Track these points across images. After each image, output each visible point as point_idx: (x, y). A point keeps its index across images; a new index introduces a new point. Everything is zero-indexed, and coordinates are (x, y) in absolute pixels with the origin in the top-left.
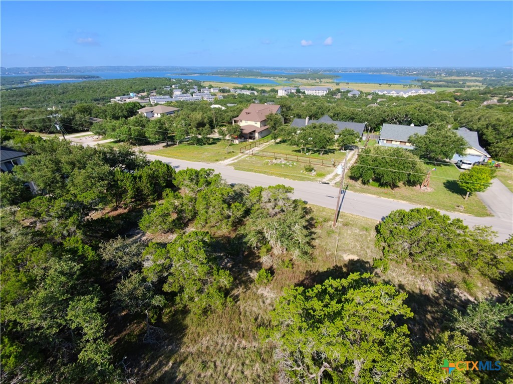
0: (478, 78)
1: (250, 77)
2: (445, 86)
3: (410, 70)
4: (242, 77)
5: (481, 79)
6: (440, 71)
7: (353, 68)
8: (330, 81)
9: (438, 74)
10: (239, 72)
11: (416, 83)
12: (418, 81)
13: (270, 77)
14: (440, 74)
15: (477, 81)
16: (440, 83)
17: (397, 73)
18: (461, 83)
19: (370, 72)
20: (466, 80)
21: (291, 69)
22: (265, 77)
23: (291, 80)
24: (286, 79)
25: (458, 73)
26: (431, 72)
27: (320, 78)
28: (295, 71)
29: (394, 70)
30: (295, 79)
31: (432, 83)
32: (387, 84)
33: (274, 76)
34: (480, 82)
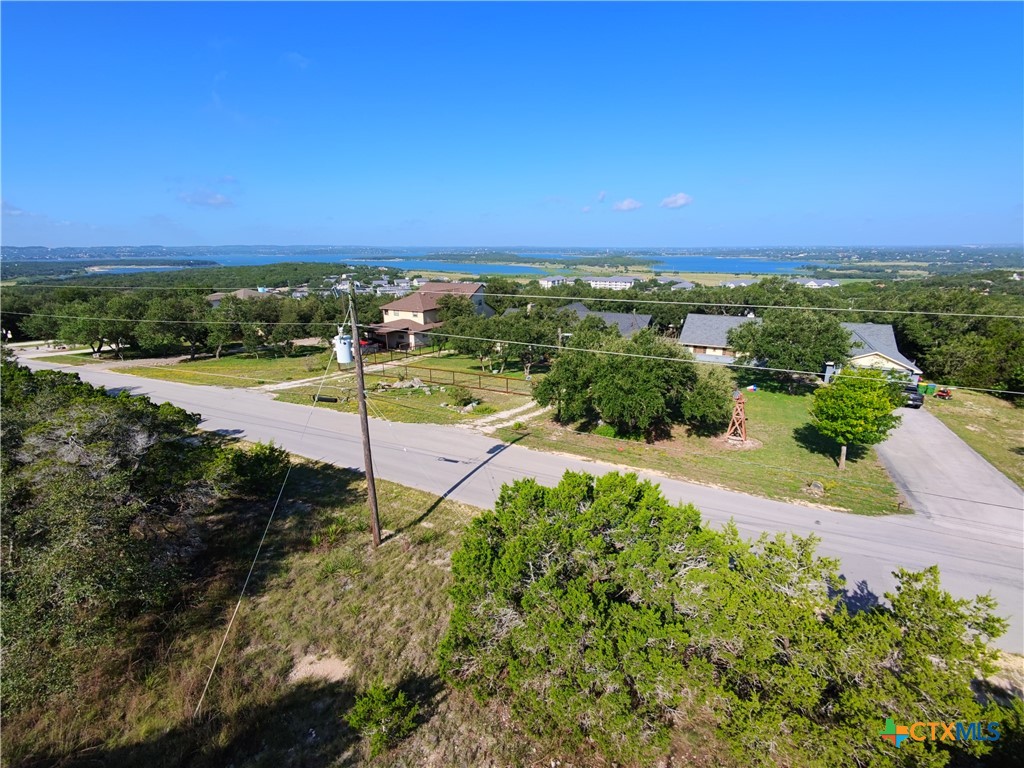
0: (919, 264)
1: (497, 263)
2: (860, 277)
3: (795, 251)
4: (483, 263)
5: (925, 264)
6: (847, 253)
7: (688, 249)
8: (645, 269)
9: (844, 257)
10: (477, 256)
11: (805, 271)
12: (809, 268)
13: (534, 263)
14: (849, 257)
15: (919, 268)
16: (849, 272)
17: (768, 256)
18: (890, 271)
19: (719, 255)
20: (898, 266)
21: (574, 250)
22: (525, 262)
23: (572, 267)
24: (562, 266)
25: (883, 255)
26: (833, 255)
27: (626, 265)
28: (581, 253)
29: (763, 252)
30: (579, 267)
31: (835, 271)
32: (750, 274)
33: (542, 261)
34: (924, 269)
